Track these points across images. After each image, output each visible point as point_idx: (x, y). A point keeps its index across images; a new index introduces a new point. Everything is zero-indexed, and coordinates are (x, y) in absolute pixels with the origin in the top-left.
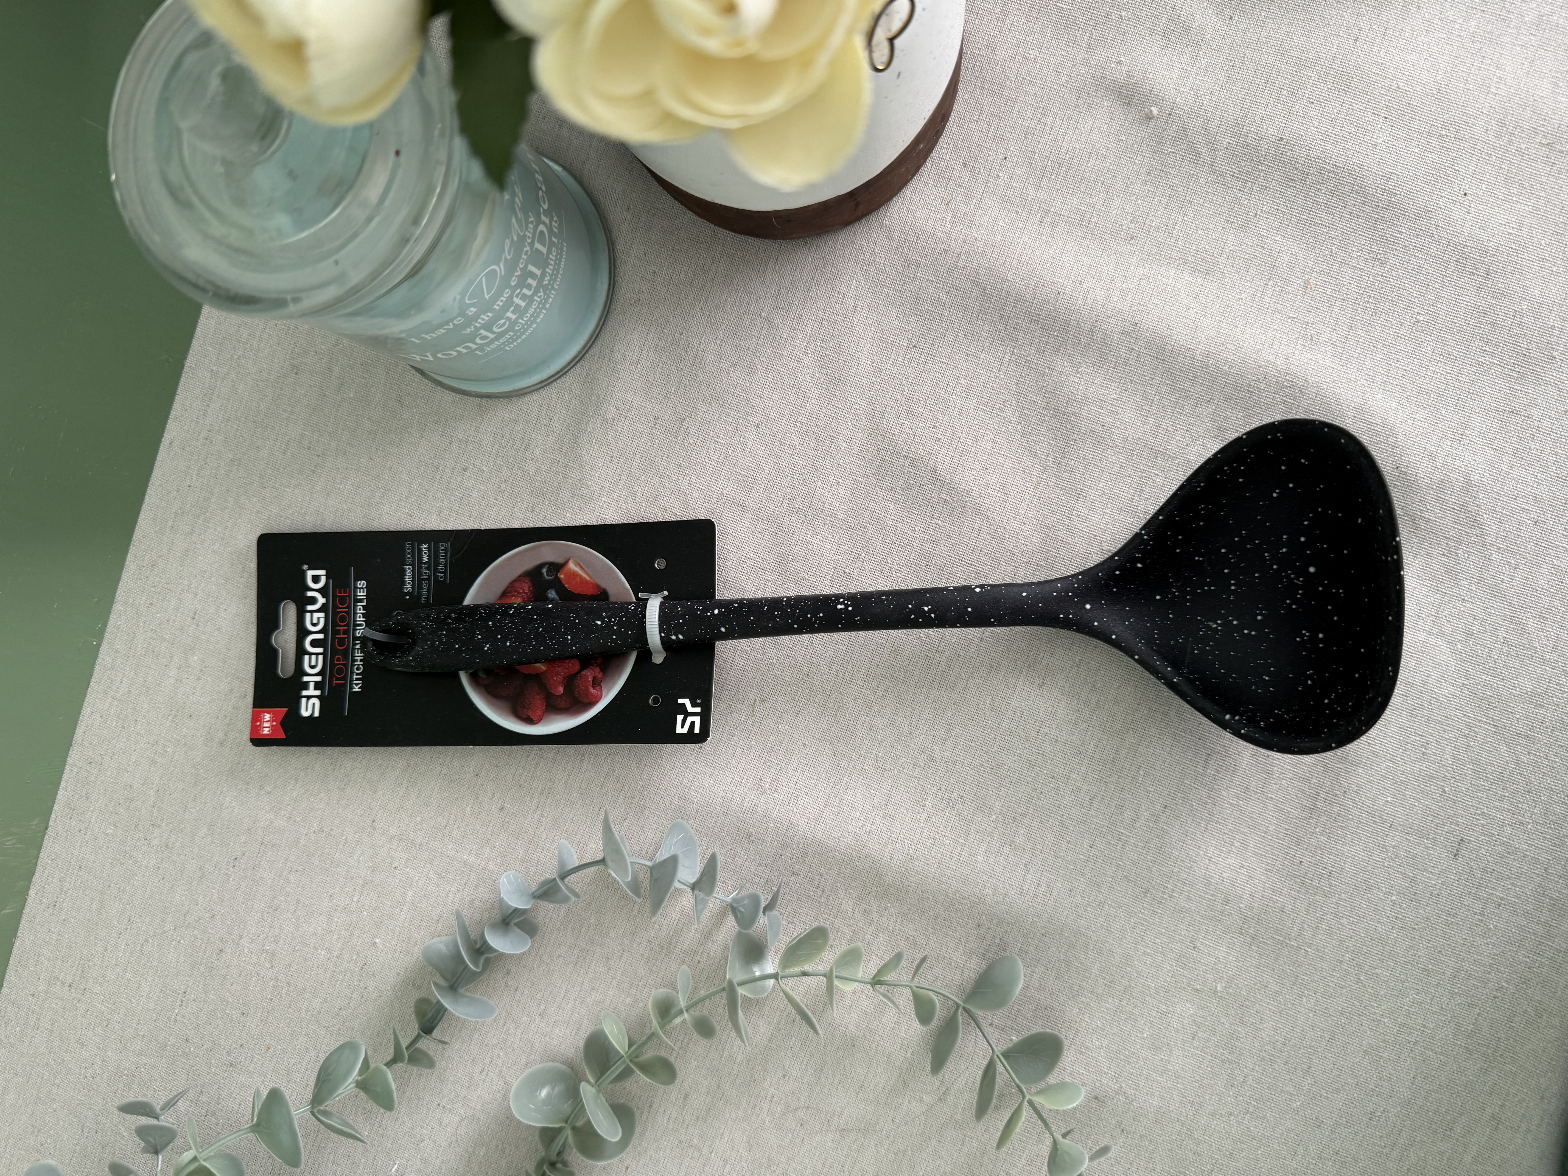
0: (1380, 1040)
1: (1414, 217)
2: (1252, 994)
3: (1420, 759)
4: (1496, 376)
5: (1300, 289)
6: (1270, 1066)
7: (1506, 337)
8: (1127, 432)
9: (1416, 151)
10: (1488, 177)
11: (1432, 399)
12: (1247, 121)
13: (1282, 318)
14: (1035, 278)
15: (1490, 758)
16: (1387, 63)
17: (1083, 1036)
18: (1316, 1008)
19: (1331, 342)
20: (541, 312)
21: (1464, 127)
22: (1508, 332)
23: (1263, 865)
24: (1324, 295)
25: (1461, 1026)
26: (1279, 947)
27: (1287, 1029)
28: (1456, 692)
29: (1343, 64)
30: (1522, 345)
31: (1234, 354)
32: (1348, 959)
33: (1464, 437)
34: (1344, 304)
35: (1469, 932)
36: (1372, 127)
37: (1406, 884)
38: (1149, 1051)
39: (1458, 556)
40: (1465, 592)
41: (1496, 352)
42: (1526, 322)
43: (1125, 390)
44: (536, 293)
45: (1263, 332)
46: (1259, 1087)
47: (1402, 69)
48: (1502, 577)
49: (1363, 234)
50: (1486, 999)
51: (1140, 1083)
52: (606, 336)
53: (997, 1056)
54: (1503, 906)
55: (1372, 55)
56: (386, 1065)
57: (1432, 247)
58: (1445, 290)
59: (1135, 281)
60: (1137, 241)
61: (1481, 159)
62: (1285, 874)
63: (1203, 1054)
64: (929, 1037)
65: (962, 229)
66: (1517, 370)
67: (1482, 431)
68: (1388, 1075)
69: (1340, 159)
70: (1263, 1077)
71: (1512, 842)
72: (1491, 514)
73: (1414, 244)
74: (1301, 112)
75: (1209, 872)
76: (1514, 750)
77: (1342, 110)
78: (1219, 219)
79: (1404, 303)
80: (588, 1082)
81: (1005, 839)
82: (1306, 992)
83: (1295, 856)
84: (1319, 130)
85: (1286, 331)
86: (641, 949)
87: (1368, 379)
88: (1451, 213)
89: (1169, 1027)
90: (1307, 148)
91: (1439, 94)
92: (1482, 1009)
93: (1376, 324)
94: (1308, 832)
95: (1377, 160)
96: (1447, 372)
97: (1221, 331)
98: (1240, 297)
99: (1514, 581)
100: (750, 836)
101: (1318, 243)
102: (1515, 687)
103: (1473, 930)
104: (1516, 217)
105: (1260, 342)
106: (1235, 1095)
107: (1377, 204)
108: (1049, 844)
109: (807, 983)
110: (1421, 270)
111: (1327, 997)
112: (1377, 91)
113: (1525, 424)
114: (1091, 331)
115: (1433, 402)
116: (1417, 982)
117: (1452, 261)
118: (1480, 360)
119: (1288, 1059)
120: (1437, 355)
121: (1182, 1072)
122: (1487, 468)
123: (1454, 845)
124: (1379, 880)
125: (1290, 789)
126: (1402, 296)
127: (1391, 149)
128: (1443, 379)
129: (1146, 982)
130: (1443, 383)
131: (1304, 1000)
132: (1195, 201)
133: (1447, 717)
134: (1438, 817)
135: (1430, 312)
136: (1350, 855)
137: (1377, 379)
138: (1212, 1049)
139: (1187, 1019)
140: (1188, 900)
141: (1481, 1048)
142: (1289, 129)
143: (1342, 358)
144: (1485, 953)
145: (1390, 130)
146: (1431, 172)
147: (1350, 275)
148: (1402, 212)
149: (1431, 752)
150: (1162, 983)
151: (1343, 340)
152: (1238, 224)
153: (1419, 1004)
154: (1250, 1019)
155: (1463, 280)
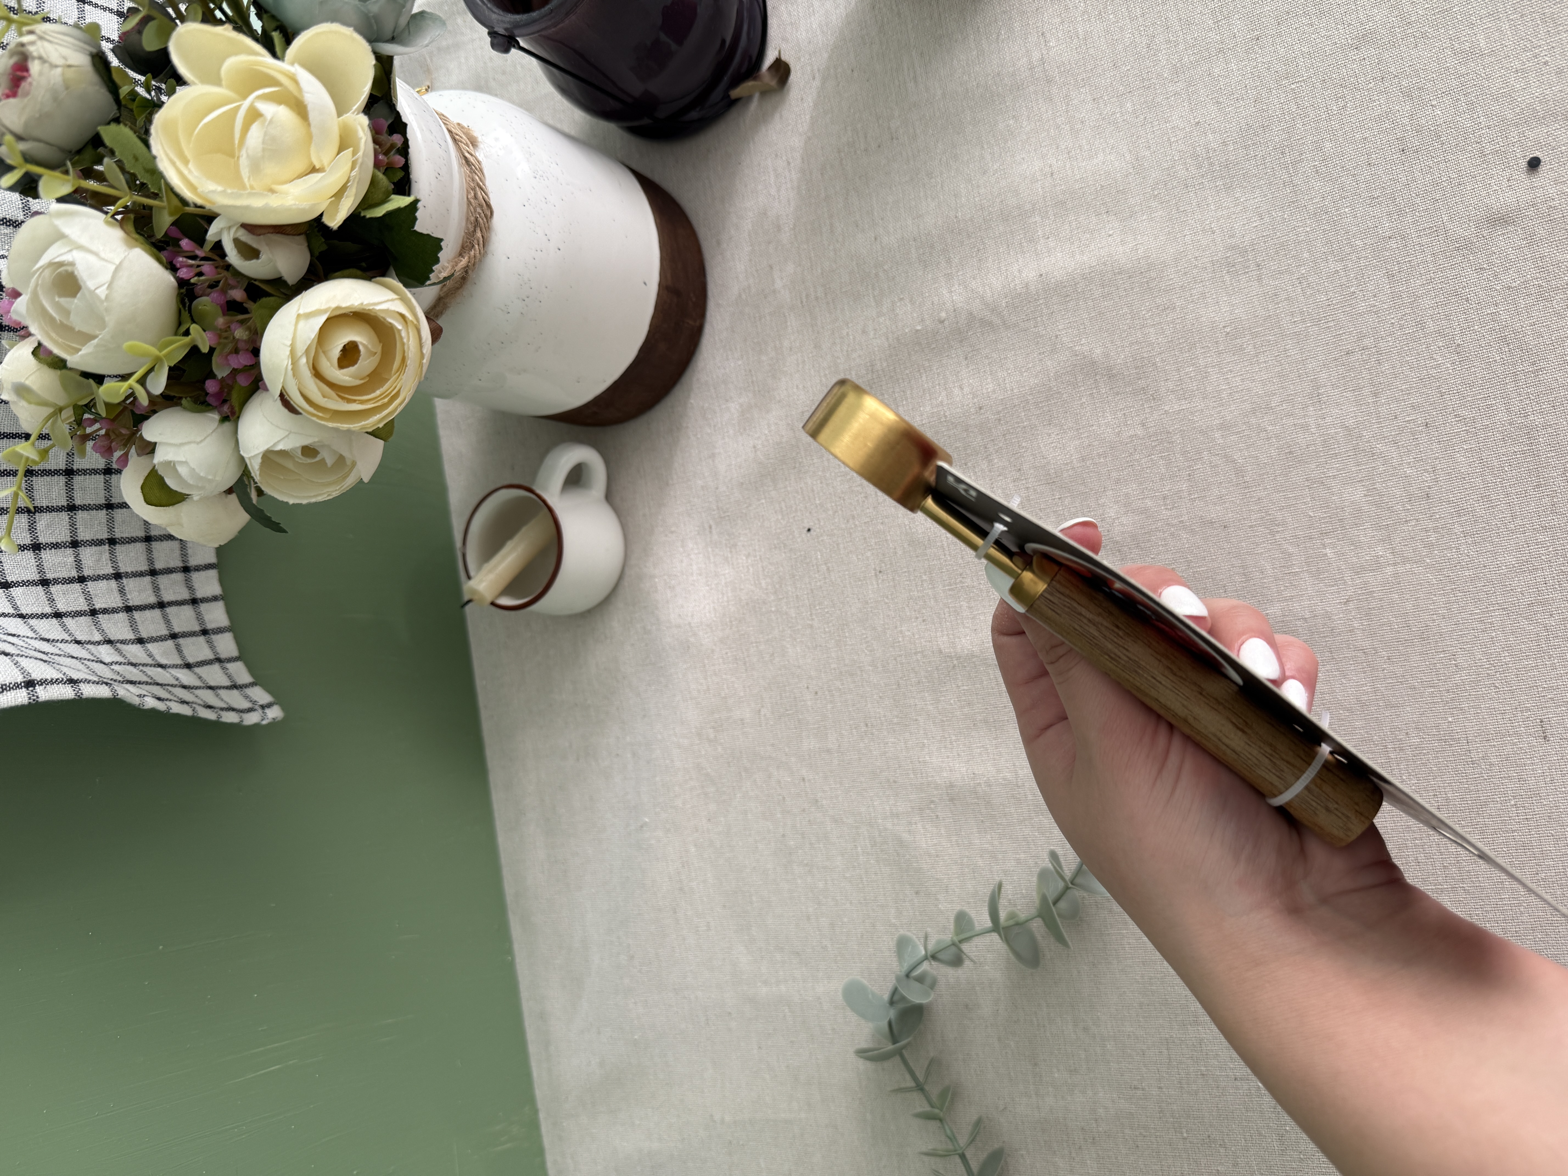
134: (1506, 713)
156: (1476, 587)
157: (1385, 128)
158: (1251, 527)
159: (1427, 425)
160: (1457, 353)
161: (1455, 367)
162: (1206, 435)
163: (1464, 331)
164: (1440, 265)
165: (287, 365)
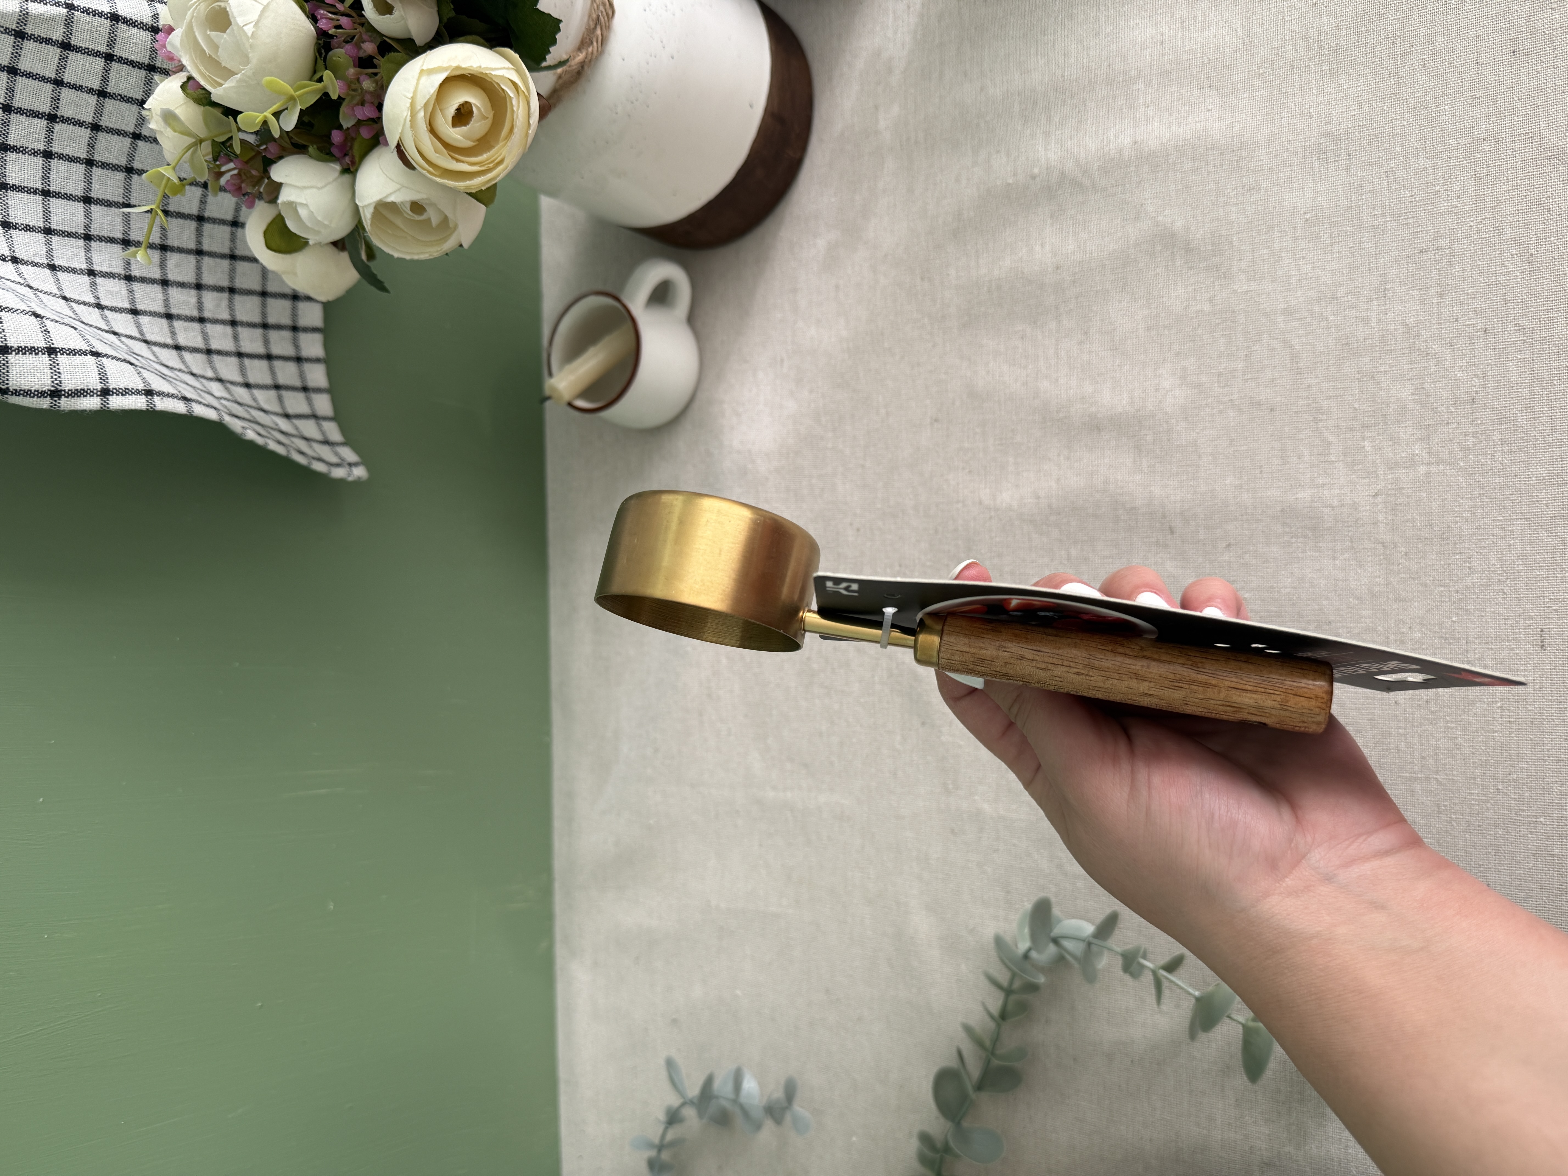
76: (1555, 533)
123: (1536, 638)
156: (1503, 495)
157: (1500, 27)
158: (1296, 412)
159: (1486, 330)
160: (1529, 263)
161: (1525, 276)
162: (1268, 319)
163: (1540, 241)
164: (1529, 172)
165: (406, 116)
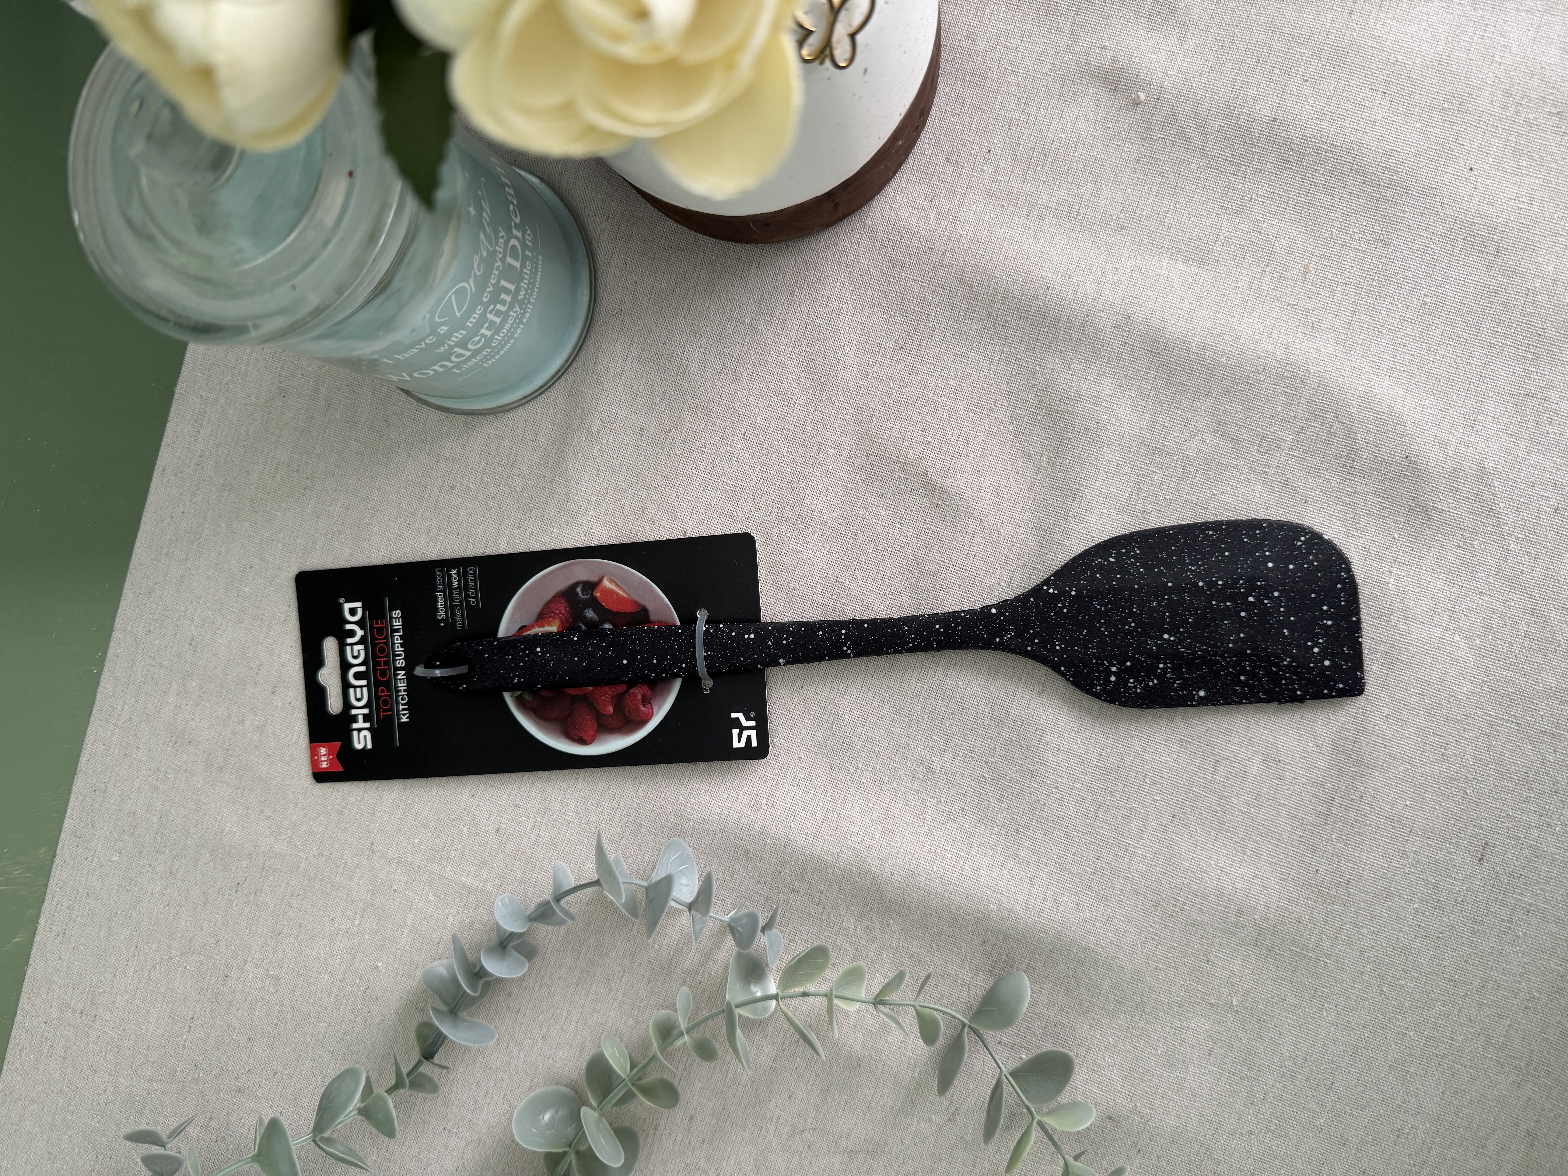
0: (1406, 1054)
1: (1417, 194)
2: (1269, 1008)
3: (1440, 760)
4: (1510, 358)
5: (1300, 274)
6: (1291, 1083)
7: (1519, 316)
8: (1122, 429)
9: (1417, 126)
10: (1495, 150)
11: (1442, 384)
12: (1238, 103)
13: (1281, 306)
14: (1023, 274)
15: (1514, 758)
16: (1384, 36)
17: (1095, 1053)
18: (1338, 1021)
19: (1334, 328)
20: (518, 327)
21: (1467, 99)
22: (1521, 311)
23: (1278, 875)
24: (1325, 279)
25: (1492, 1038)
26: (1297, 958)
27: (1308, 1044)
28: (1476, 689)
29: (1338, 39)
30: (1536, 325)
31: (1231, 345)
32: (1369, 970)
33: (1476, 423)
34: (1346, 288)
35: (1497, 940)
36: (1370, 103)
37: (1429, 891)
38: (1164, 1068)
39: (1474, 548)
40: (1483, 584)
41: (1508, 333)
42: (1540, 300)
43: (1119, 386)
44: (511, 308)
45: (1261, 321)
46: (1280, 1104)
47: (1400, 41)
48: (1522, 568)
49: (1365, 214)
50: (1517, 1010)
51: (1155, 1101)
52: (589, 348)
53: (1005, 1076)
54: (1532, 912)
55: (1367, 28)
56: (386, 1092)
57: (1437, 225)
58: (1452, 269)
59: (1127, 273)
60: (1128, 232)
61: (1486, 132)
62: (1300, 883)
63: (1220, 1071)
64: (937, 1057)
65: (946, 226)
66: (1532, 350)
67: (1496, 416)
68: (1415, 1090)
69: (1337, 138)
70: (1284, 1094)
71: (1539, 845)
72: (1507, 502)
73: (1418, 223)
74: (1295, 90)
75: (1221, 883)
76: (1539, 749)
77: (1337, 87)
78: (1212, 205)
79: (1410, 285)
80: (590, 1106)
81: (1009, 852)
82: (1326, 1005)
83: (1310, 864)
84: (1314, 109)
85: (1285, 319)
86: (642, 970)
87: (1373, 366)
88: (1456, 190)
89: (1184, 1043)
90: (1302, 127)
91: (1440, 66)
92: (1513, 1020)
93: (1380, 308)
94: (1323, 839)
95: (1377, 137)
96: (1457, 356)
97: (1217, 321)
98: (1236, 285)
99: (1534, 572)
100: (748, 853)
101: (1317, 226)
102: (1538, 682)
103: (1500, 938)
104: (1526, 191)
105: (1258, 331)
106: (1255, 1113)
107: (1378, 183)
108: (1055, 856)
109: (811, 1002)
110: (1427, 250)
111: (1349, 1010)
112: (1375, 65)
113: (1541, 407)
114: (1083, 325)
115: (1443, 388)
116: (1443, 993)
117: (1459, 239)
118: (1492, 341)
119: (1309, 1075)
120: (1446, 338)
121: (1199, 1090)
122: (1502, 455)
123: (1478, 849)
124: (1400, 888)
125: (1304, 795)
126: (1408, 278)
127: (1391, 125)
128: (1453, 363)
129: (1159, 998)
130: (1453, 367)
131: (1325, 1014)
132: (1187, 187)
133: (1467, 716)
134: (1460, 821)
135: (1437, 294)
136: (1368, 862)
137: (1383, 366)
138: (1229, 1066)
139: (1202, 1034)
140: (1200, 913)
141: (1513, 1061)
142: (1283, 109)
143: (1346, 344)
144: (1514, 962)
145: (1389, 105)
146: (1433, 147)
147: (1352, 258)
148: (1405, 190)
149: (1451, 753)
150: (1176, 998)
151: (1346, 326)
152: (1232, 209)
153: (1446, 1015)
154: (1269, 1034)
155: (1471, 259)
